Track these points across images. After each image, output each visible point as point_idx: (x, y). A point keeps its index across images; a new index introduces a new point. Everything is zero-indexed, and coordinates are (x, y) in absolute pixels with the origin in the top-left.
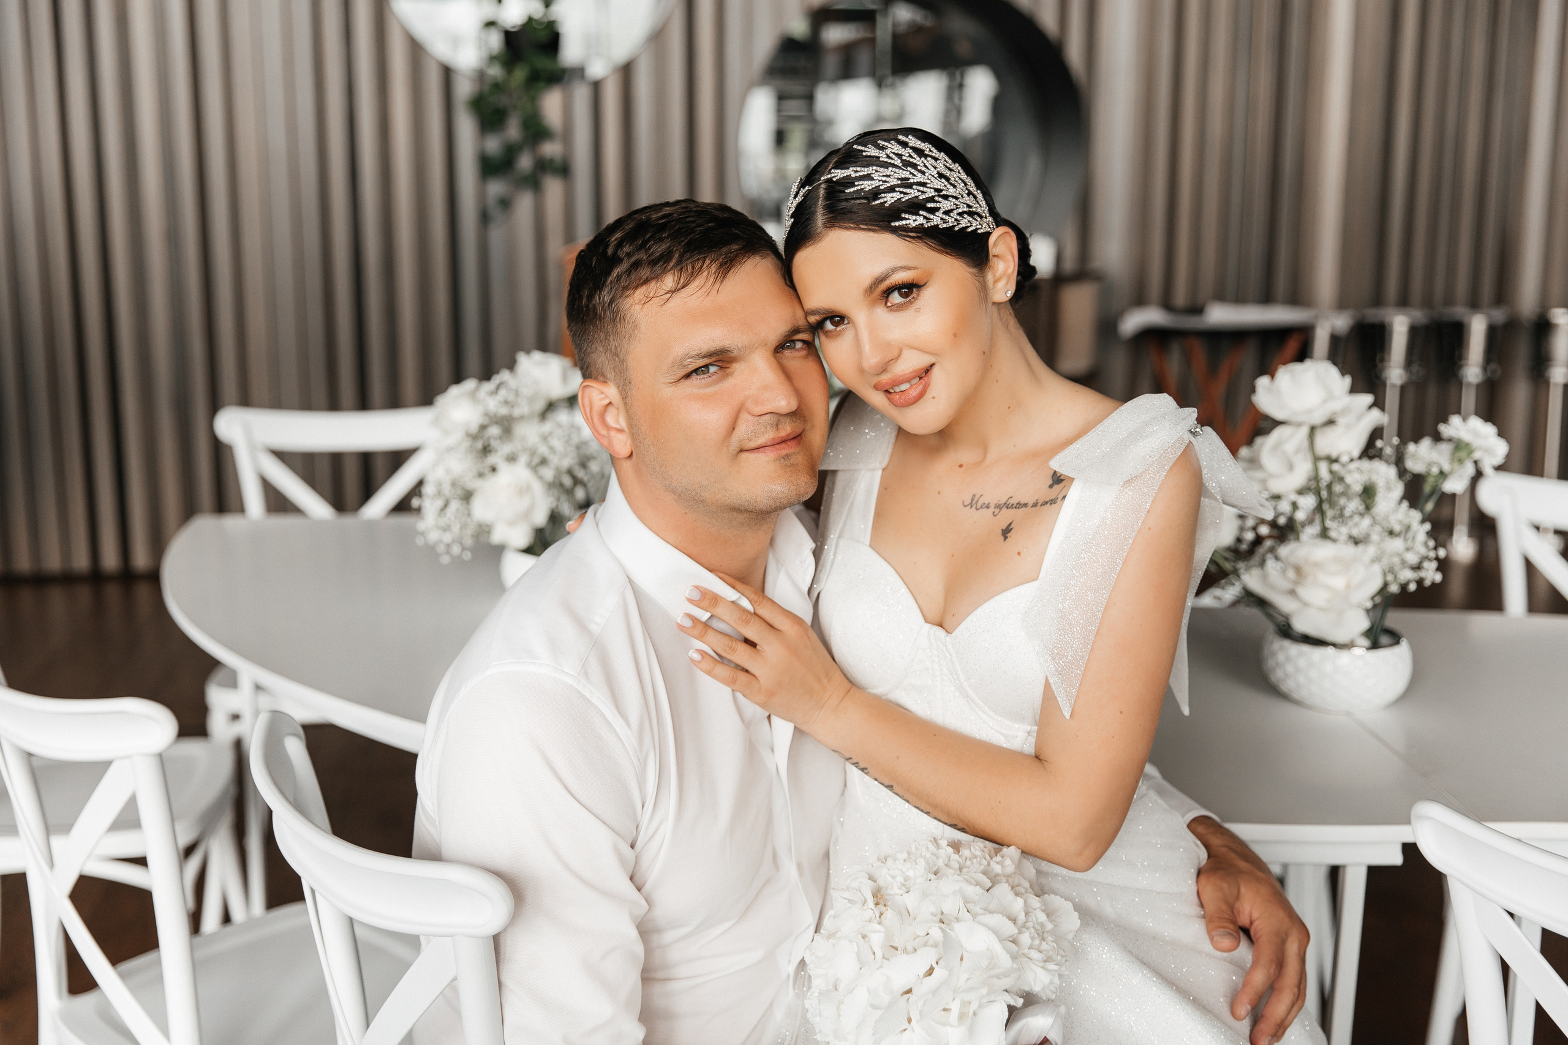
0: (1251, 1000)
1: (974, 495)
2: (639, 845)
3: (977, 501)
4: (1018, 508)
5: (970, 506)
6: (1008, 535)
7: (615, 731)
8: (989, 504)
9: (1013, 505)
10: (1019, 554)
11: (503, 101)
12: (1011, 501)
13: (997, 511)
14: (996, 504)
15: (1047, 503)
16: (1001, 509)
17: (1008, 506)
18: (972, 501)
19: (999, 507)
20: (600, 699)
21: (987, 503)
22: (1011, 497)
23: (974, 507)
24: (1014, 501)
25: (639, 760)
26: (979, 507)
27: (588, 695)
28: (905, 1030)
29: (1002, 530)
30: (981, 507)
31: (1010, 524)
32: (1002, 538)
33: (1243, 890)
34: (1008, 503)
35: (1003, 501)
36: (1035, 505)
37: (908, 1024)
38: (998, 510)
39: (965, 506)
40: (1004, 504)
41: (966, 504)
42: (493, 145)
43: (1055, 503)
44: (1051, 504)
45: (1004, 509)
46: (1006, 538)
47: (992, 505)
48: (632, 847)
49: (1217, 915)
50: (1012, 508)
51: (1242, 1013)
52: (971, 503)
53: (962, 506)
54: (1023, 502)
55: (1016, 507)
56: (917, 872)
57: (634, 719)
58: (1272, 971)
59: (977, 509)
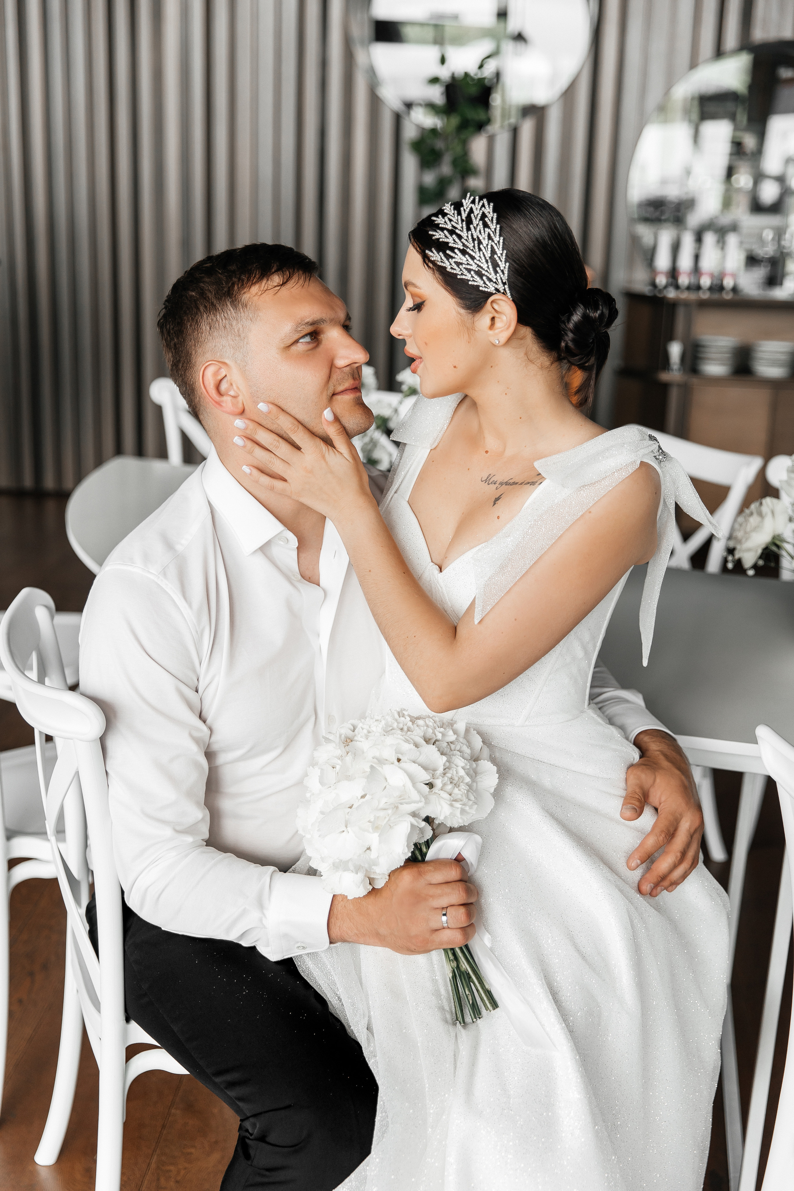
0: (640, 856)
1: (490, 474)
2: (200, 690)
5: (485, 482)
7: (180, 610)
10: (498, 517)
11: (439, 145)
15: (529, 483)
19: (501, 484)
20: (172, 588)
24: (511, 481)
25: (197, 632)
27: (164, 587)
28: (344, 831)
33: (658, 780)
36: (521, 484)
37: (345, 828)
38: (500, 486)
39: (482, 481)
40: (506, 482)
42: (429, 179)
43: (533, 485)
44: (531, 485)
47: (498, 482)
48: (197, 691)
49: (630, 795)
51: (633, 865)
52: (486, 480)
56: (377, 728)
57: (195, 605)
58: (661, 838)
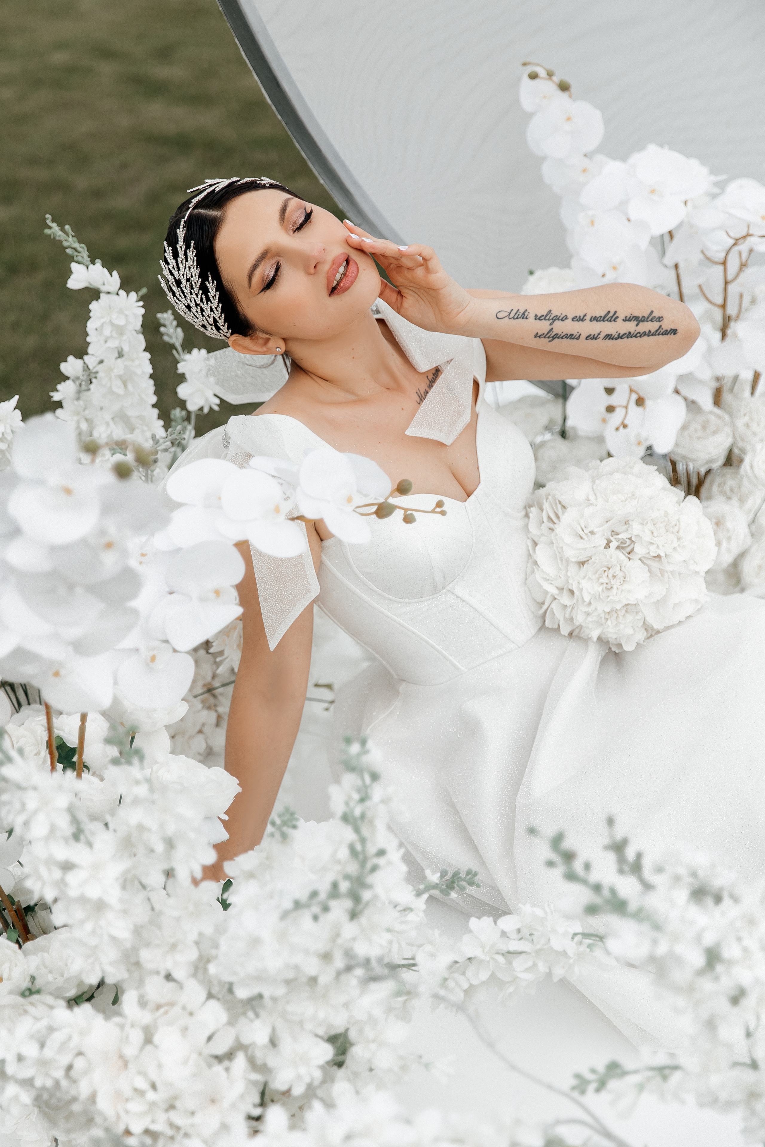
3: (421, 395)
4: (437, 376)
8: (426, 390)
9: (433, 378)
14: (428, 387)
18: (419, 397)
30: (425, 395)
34: (430, 380)
41: (419, 402)
50: (436, 379)
55: (436, 377)
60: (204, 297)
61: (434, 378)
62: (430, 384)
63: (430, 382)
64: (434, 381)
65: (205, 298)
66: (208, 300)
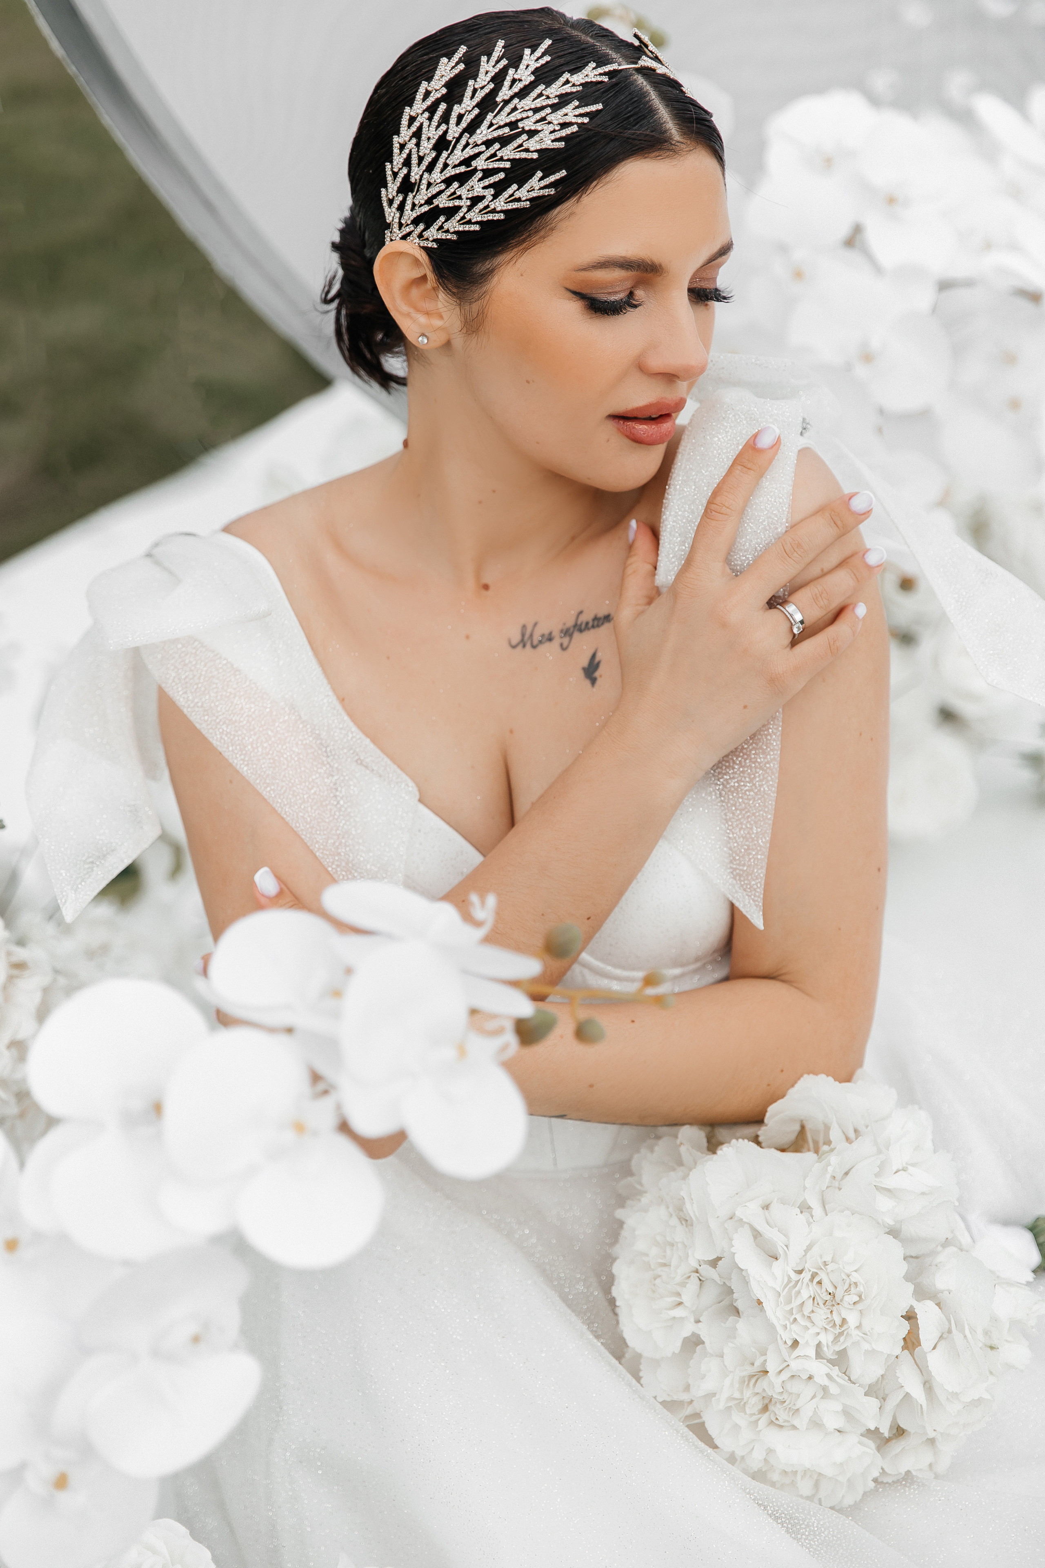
3: (531, 636)
4: (598, 626)
6: (597, 674)
9: (587, 623)
12: (583, 618)
13: (566, 641)
16: (571, 636)
17: (580, 628)
18: (523, 635)
21: (546, 632)
22: (581, 612)
23: (528, 645)
26: (535, 642)
29: (584, 669)
31: (594, 656)
32: (588, 683)
35: (570, 623)
41: (514, 643)
45: (576, 635)
46: (593, 681)
50: (589, 629)
53: (509, 649)
54: (601, 614)
55: (593, 627)
59: (534, 647)
60: (502, 175)
61: (590, 624)
62: (572, 630)
63: (575, 625)
64: (584, 630)
65: (500, 180)
66: (499, 188)
